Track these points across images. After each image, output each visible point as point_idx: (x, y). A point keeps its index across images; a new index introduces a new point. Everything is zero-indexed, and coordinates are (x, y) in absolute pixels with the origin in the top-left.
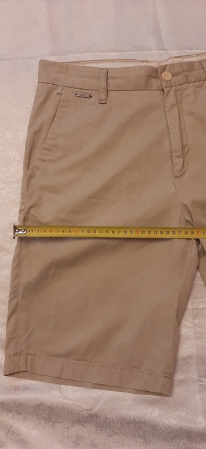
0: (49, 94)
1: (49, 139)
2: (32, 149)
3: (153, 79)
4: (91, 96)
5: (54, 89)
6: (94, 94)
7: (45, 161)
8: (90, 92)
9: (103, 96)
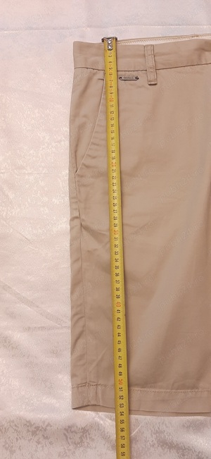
0: (89, 80)
1: (97, 132)
2: (77, 146)
3: (207, 53)
4: (137, 78)
5: (94, 74)
6: (140, 75)
7: (94, 158)
8: (135, 74)
9: (152, 77)
